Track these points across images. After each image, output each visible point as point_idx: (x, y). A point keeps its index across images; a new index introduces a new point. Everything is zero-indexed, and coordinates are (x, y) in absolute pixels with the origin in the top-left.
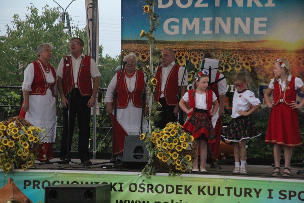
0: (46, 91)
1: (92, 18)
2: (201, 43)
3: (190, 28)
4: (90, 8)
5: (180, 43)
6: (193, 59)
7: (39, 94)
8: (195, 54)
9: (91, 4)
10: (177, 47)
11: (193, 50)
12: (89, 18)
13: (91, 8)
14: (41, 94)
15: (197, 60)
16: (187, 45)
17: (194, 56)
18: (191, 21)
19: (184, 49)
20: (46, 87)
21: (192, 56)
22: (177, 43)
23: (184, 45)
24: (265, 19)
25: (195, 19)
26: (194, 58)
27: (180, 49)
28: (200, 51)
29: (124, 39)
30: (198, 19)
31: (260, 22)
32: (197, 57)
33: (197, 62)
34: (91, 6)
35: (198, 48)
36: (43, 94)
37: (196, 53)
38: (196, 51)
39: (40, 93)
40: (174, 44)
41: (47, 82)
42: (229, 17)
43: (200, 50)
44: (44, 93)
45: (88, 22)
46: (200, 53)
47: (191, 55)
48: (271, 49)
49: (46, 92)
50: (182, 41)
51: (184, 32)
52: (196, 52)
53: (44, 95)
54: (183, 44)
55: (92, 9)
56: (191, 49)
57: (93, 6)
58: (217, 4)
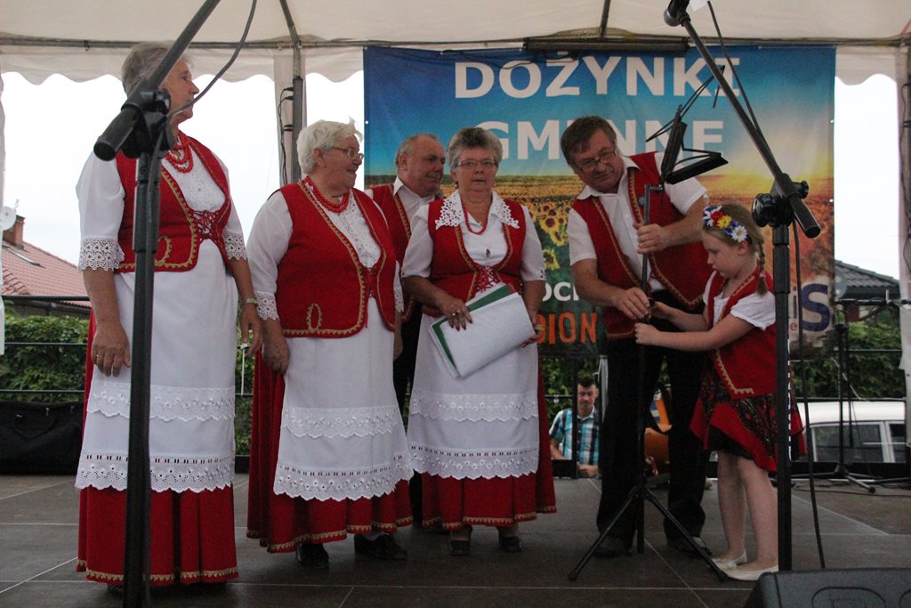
0: (197, 248)
1: (291, 123)
2: (565, 180)
3: (538, 145)
4: (288, 101)
5: (513, 181)
6: (544, 221)
7: (167, 265)
8: (551, 208)
9: (289, 89)
10: (507, 192)
11: (545, 199)
12: (284, 124)
13: (290, 98)
14: (173, 265)
15: (556, 221)
16: (530, 186)
17: (547, 213)
18: (539, 130)
19: (521, 197)
20: (193, 230)
21: (543, 213)
22: (505, 181)
23: (522, 186)
24: (718, 125)
25: (549, 123)
26: (549, 217)
27: (514, 197)
28: (563, 201)
29: (373, 173)
30: (557, 122)
31: (707, 132)
32: (555, 214)
33: (556, 228)
34: (290, 94)
35: (557, 193)
36: (185, 265)
37: (552, 206)
38: (552, 200)
39: (167, 261)
40: (499, 183)
41: (191, 211)
42: (630, 119)
43: (562, 198)
44: (190, 261)
45: (282, 133)
46: (562, 205)
47: (539, 210)
48: (736, 195)
49: (196, 254)
50: (519, 177)
51: (523, 153)
52: (553, 204)
53: (191, 267)
54: (521, 184)
55: (290, 102)
56: (541, 195)
57: (294, 94)
58: (602, 89)
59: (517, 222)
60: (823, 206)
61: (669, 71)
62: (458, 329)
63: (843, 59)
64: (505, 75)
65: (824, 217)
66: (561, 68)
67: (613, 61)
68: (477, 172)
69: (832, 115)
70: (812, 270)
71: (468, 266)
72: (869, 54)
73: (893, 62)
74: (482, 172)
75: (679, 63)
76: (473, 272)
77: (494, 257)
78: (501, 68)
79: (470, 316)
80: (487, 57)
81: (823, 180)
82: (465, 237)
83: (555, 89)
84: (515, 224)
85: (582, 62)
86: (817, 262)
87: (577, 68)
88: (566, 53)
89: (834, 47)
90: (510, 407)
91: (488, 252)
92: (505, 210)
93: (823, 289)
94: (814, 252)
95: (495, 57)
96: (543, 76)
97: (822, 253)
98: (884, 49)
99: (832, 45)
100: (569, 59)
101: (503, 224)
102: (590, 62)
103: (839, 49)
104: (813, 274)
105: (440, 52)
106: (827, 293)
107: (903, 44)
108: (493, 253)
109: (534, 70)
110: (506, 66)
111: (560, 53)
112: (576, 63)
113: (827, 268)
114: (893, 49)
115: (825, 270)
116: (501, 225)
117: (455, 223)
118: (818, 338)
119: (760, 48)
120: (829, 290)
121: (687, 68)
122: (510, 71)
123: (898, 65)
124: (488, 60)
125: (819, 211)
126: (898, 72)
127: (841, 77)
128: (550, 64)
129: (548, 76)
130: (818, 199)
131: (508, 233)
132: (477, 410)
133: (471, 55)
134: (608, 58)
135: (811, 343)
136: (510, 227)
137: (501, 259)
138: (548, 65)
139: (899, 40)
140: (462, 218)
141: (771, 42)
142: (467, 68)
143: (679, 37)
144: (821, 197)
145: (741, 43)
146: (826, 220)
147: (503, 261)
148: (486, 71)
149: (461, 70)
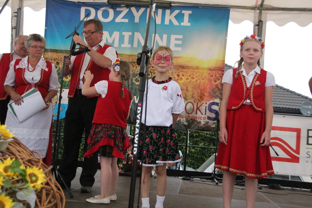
1: (15, 26)
3: (110, 41)
9: (15, 13)
12: (13, 26)
13: (16, 16)
18: (111, 35)
24: (181, 37)
25: (115, 32)
30: (118, 33)
31: (176, 39)
45: (12, 30)
48: (185, 65)
55: (16, 18)
57: (17, 14)
58: (137, 20)
59: (48, 69)
60: (220, 72)
61: (163, 15)
62: (18, 105)
63: (233, 13)
64: (100, 13)
65: (220, 76)
66: (122, 11)
67: (142, 10)
68: (38, 50)
69: (226, 36)
70: (214, 96)
71: (25, 83)
72: (244, 12)
73: (253, 16)
74: (40, 51)
75: (168, 12)
76: (27, 85)
77: (35, 80)
78: (99, 10)
79: (23, 100)
80: (94, 5)
81: (221, 61)
82: (25, 73)
83: (119, 19)
84: (47, 70)
85: (130, 9)
86: (216, 93)
87: (128, 11)
88: (124, 6)
89: (229, 9)
90: (35, 134)
91: (33, 78)
92: (44, 64)
93: (217, 104)
94: (215, 89)
95: (96, 6)
96: (114, 14)
97: (218, 90)
98: (250, 10)
99: (229, 8)
100: (125, 8)
101: (42, 69)
102: (133, 9)
103: (231, 10)
104: (214, 98)
105: (75, 2)
106: (218, 106)
107: (256, 9)
108: (34, 79)
109: (111, 11)
110: (101, 9)
111: (122, 5)
112: (128, 10)
113: (219, 96)
114: (253, 11)
115: (218, 97)
116: (41, 69)
117: (23, 67)
118: (213, 124)
119: (200, 7)
120: (219, 105)
121: (171, 14)
122: (102, 11)
123: (255, 17)
124: (94, 7)
125: (218, 73)
126: (254, 20)
127: (231, 20)
128: (118, 9)
129: (117, 14)
130: (218, 68)
131: (43, 72)
132: (22, 134)
133: (87, 4)
134: (140, 8)
135: (210, 125)
136: (45, 71)
137: (38, 81)
138: (117, 10)
139: (255, 7)
140: (27, 66)
141: (205, 5)
142: (86, 9)
143: (169, 1)
144: (219, 68)
145: (192, 5)
146: (221, 77)
147: (38, 82)
148: (93, 11)
149: (83, 10)
